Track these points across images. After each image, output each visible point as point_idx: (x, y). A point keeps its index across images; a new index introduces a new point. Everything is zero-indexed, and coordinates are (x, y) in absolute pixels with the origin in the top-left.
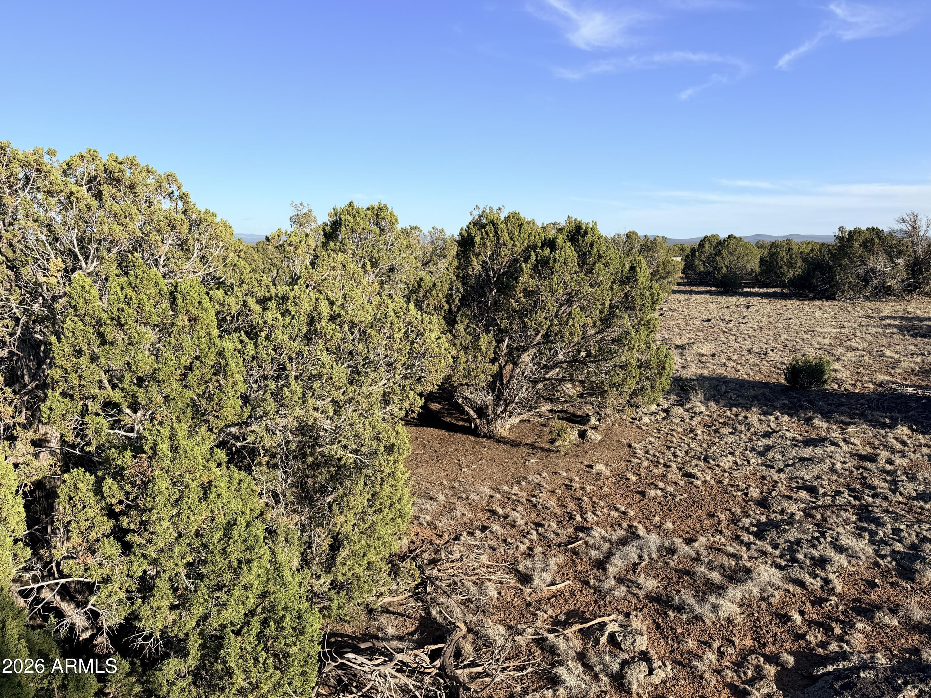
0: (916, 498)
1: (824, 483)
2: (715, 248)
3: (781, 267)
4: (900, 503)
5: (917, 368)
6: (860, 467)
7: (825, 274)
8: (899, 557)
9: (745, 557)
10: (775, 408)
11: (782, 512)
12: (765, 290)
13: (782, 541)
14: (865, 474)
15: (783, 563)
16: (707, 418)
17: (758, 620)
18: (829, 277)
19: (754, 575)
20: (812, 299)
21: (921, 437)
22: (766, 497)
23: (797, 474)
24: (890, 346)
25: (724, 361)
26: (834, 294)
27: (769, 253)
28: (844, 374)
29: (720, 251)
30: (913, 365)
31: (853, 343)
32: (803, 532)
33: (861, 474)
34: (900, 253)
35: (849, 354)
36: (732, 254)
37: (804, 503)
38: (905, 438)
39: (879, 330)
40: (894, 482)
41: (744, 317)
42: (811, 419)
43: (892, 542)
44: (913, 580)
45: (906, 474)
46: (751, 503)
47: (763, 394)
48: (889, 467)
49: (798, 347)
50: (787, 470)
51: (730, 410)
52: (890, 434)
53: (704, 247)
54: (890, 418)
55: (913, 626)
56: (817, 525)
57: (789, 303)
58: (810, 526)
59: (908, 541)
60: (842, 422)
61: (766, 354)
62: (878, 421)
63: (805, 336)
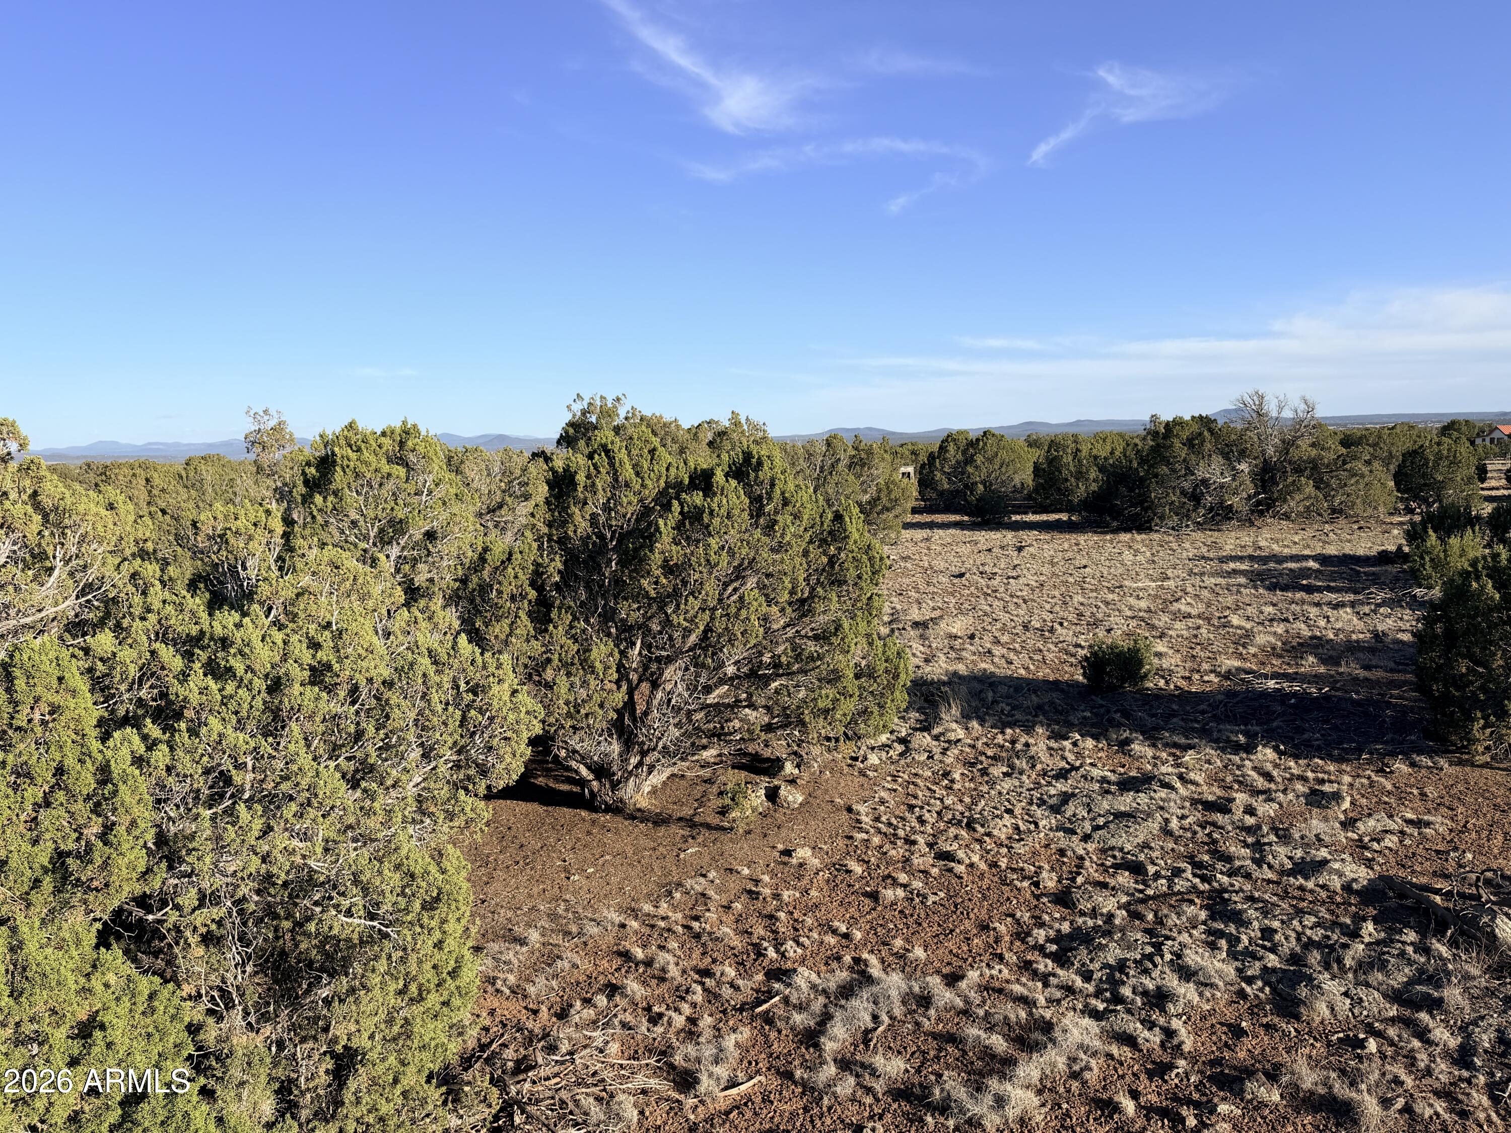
0: (1292, 873)
1: (1155, 854)
2: (964, 452)
3: (1067, 480)
4: (1269, 881)
5: (1279, 644)
6: (1207, 823)
7: (1133, 491)
8: (1274, 979)
9: (1042, 1001)
10: (1071, 726)
11: (1094, 914)
12: (1044, 517)
13: (1096, 965)
14: (1215, 836)
15: (1101, 1006)
16: (968, 750)
17: (1068, 1115)
18: (1140, 495)
19: (1057, 1033)
20: (1116, 531)
21: (1292, 764)
22: (1068, 888)
23: (1112, 842)
24: (1238, 608)
25: (988, 645)
26: (1150, 521)
27: (1047, 458)
28: (1172, 661)
29: (972, 456)
30: (1272, 640)
31: (1182, 606)
32: (1129, 948)
33: (1209, 835)
34: (1243, 454)
35: (1178, 625)
36: (990, 460)
37: (1127, 894)
38: (1269, 767)
39: (1219, 580)
40: (1258, 846)
41: (1015, 566)
42: (1127, 742)
43: (1262, 952)
44: (1297, 1017)
45: (1275, 830)
46: (1045, 900)
47: (1051, 703)
48: (1250, 821)
49: (1100, 616)
50: (1097, 835)
51: (1003, 733)
52: (1247, 762)
53: (947, 451)
54: (1246, 734)
55: (1303, 1100)
56: (1149, 932)
57: (1082, 538)
58: (1139, 936)
59: (1285, 950)
60: (1176, 745)
61: (1052, 630)
62: (1228, 741)
63: (1110, 597)
